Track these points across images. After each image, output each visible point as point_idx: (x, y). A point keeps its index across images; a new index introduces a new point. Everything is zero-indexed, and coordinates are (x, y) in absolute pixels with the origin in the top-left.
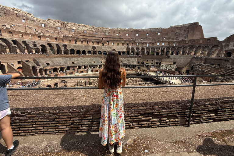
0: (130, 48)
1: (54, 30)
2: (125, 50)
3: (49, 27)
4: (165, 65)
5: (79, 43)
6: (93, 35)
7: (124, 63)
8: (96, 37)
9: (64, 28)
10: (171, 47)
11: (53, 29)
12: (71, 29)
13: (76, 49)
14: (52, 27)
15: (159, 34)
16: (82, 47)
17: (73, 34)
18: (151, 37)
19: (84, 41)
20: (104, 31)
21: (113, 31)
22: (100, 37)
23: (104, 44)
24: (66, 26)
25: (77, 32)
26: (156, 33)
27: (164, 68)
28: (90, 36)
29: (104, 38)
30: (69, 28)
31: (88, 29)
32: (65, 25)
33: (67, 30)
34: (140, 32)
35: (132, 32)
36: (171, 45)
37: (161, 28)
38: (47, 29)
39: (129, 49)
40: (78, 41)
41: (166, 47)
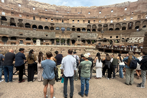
0: (92, 25)
1: (14, 7)
2: (85, 27)
3: (9, 3)
4: (135, 38)
5: (37, 19)
6: (53, 13)
7: (82, 38)
8: (56, 15)
9: (25, 5)
10: (142, 20)
11: (13, 5)
12: (32, 6)
13: (32, 24)
14: (12, 4)
15: (126, 9)
16: (39, 23)
17: (34, 12)
18: (116, 14)
19: (43, 17)
20: (66, 10)
21: (75, 10)
22: (60, 15)
23: (64, 21)
24: (27, 3)
25: (38, 10)
26: (122, 9)
27: (135, 41)
28: (50, 14)
29: (64, 15)
30: (30, 6)
31: (49, 7)
32: (25, 3)
33: (27, 7)
34: (103, 9)
35: (94, 9)
36: (142, 18)
37: (129, 2)
38: (7, 5)
39: (90, 26)
40: (36, 17)
41: (136, 21)
